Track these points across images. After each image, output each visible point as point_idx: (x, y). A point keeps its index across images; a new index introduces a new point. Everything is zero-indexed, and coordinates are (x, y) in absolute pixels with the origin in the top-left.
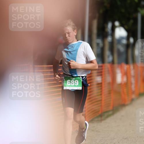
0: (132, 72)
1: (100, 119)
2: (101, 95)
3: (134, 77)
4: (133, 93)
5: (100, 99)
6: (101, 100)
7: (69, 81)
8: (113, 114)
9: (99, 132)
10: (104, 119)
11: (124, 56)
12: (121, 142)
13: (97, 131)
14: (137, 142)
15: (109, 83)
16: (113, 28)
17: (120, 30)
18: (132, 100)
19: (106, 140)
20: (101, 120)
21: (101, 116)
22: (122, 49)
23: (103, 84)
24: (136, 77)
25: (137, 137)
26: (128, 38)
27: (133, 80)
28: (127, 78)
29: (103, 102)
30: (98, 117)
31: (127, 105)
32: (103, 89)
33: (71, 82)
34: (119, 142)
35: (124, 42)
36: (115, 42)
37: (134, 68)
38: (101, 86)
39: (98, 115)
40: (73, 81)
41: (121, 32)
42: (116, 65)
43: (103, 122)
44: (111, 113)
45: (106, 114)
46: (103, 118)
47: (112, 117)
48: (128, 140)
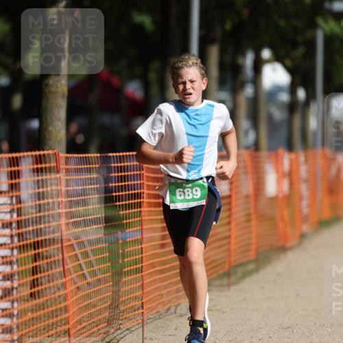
0: (303, 170)
1: (225, 281)
2: (229, 223)
3: (306, 181)
4: (305, 219)
5: (227, 234)
6: (229, 237)
7: (180, 191)
8: (257, 269)
9: (223, 312)
10: (236, 283)
11: (283, 133)
12: (276, 336)
13: (218, 310)
14: (313, 337)
15: (247, 197)
16: (258, 66)
17: (274, 70)
18: (303, 236)
19: (241, 332)
20: (229, 285)
21: (228, 274)
22: (278, 115)
23: (234, 197)
24: (312, 182)
25: (315, 324)
26: (292, 89)
27: (304, 189)
28: (291, 184)
29: (233, 241)
30: (221, 277)
31: (290, 248)
32: (234, 210)
33: (184, 193)
34: (270, 337)
35: (284, 97)
36: (263, 98)
37: (306, 161)
38: (230, 203)
39: (221, 272)
40: (190, 190)
41: (275, 76)
42: (264, 153)
43: (232, 288)
44: (251, 267)
45: (240, 271)
46: (233, 279)
47: (255, 278)
48: (293, 332)
